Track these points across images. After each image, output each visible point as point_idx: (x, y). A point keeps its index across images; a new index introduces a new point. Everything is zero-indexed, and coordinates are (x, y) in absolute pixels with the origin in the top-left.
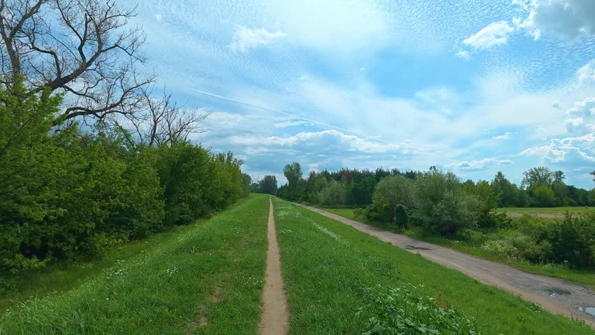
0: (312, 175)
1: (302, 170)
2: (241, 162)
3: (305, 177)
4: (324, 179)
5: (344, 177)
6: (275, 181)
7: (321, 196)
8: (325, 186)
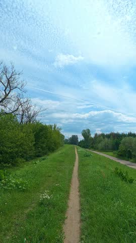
0: (96, 135)
1: (91, 133)
2: (60, 129)
3: (93, 136)
4: (102, 137)
5: (112, 136)
6: (77, 138)
7: (100, 146)
8: (102, 141)
